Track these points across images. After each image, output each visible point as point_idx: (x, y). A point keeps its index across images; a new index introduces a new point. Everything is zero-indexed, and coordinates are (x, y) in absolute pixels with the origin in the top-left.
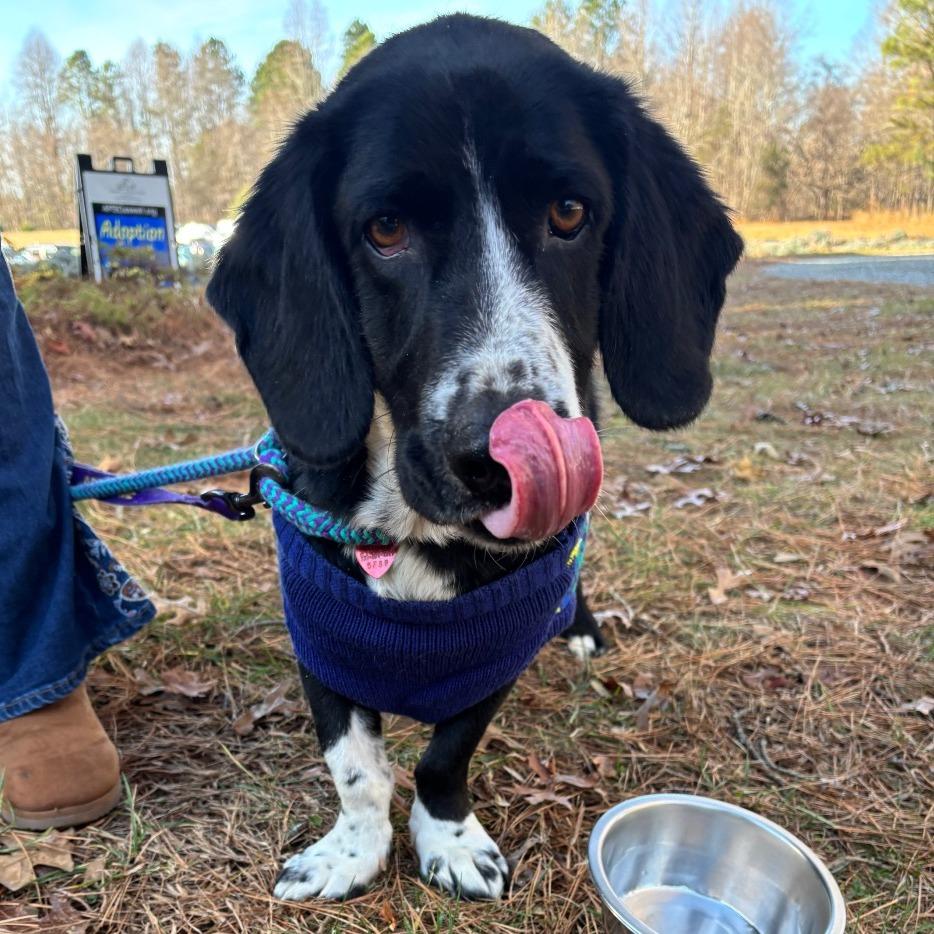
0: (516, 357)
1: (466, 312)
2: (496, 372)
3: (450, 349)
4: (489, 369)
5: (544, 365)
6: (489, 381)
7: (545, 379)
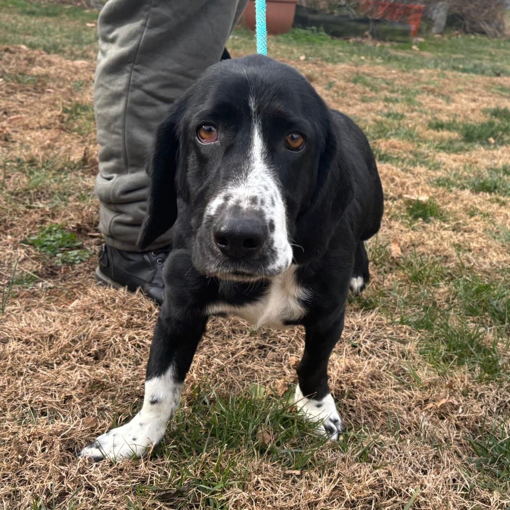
0: (255, 194)
1: (237, 170)
2: (242, 199)
3: (224, 185)
4: (239, 196)
5: (268, 201)
6: (238, 202)
7: (267, 208)
